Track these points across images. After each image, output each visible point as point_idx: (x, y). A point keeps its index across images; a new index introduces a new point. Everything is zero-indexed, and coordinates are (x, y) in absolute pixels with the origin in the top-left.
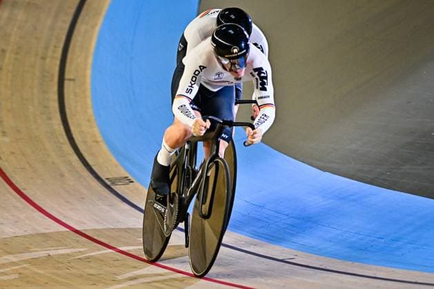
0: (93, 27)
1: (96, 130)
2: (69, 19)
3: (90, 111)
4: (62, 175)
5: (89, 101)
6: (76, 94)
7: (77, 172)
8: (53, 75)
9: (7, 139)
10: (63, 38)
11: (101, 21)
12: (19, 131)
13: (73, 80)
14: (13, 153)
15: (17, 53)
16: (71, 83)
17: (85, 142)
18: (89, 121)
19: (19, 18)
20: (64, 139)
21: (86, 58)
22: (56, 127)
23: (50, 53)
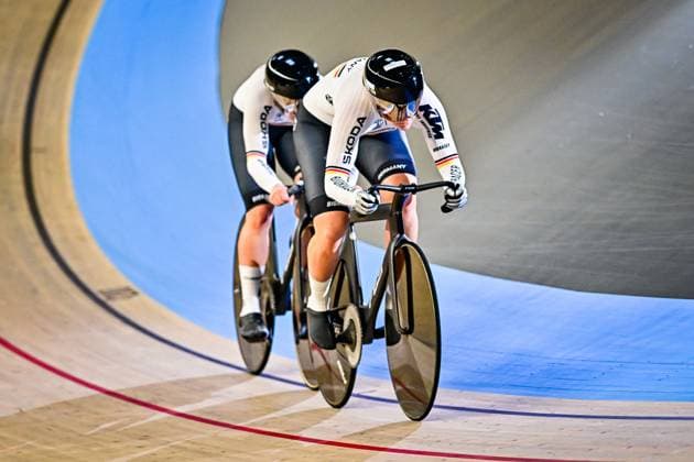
1: (81, 222)
6: (48, 172)
13: (43, 151)
16: (42, 154)
17: (65, 240)
18: (69, 208)
21: (60, 118)
22: (23, 222)
23: (8, 113)
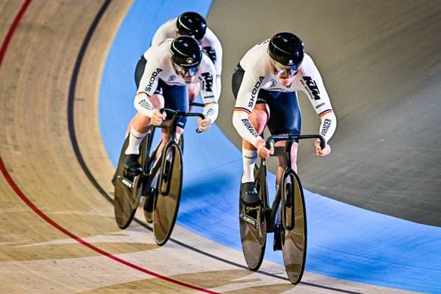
0: (103, 51)
1: (102, 148)
2: (80, 43)
3: (97, 129)
4: (69, 188)
5: (97, 120)
6: (84, 114)
7: (83, 186)
8: (63, 95)
9: (18, 153)
10: (74, 60)
11: (110, 45)
12: (30, 146)
13: (82, 100)
14: (24, 166)
15: (31, 73)
16: (80, 102)
17: (91, 158)
18: (96, 139)
19: (34, 40)
20: (72, 154)
21: (95, 80)
22: (65, 143)
23: (61, 74)
